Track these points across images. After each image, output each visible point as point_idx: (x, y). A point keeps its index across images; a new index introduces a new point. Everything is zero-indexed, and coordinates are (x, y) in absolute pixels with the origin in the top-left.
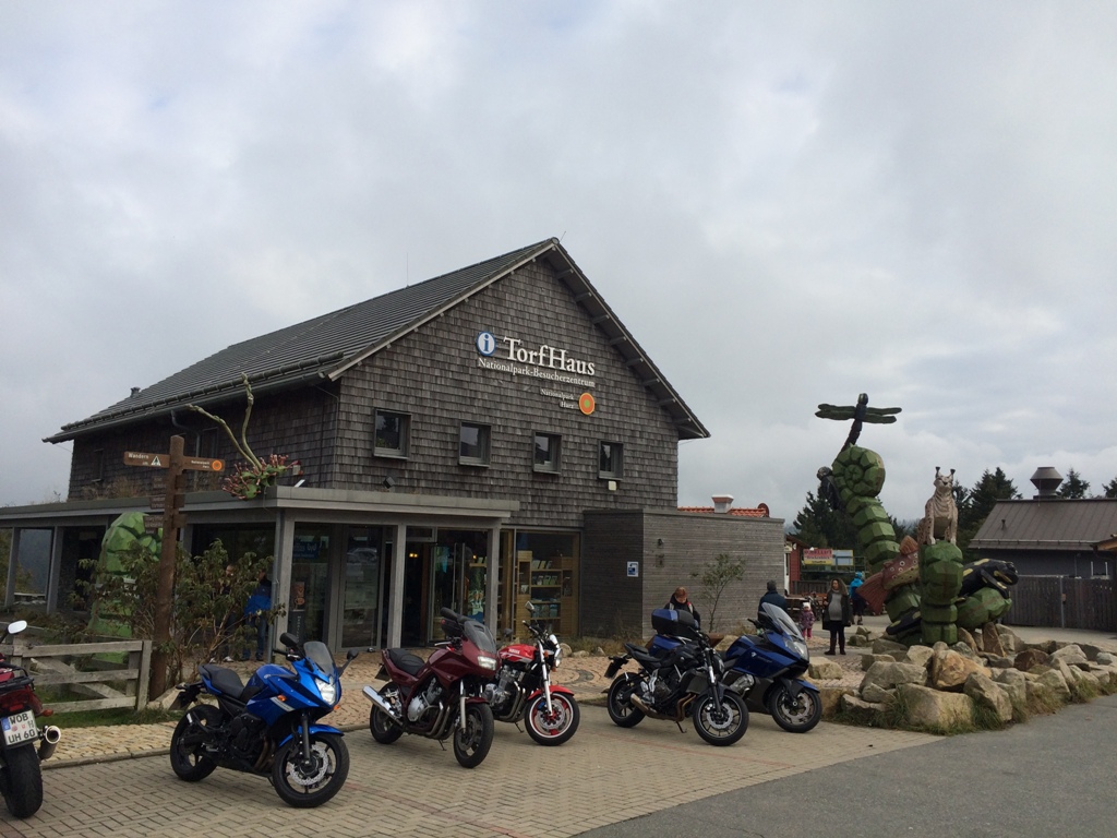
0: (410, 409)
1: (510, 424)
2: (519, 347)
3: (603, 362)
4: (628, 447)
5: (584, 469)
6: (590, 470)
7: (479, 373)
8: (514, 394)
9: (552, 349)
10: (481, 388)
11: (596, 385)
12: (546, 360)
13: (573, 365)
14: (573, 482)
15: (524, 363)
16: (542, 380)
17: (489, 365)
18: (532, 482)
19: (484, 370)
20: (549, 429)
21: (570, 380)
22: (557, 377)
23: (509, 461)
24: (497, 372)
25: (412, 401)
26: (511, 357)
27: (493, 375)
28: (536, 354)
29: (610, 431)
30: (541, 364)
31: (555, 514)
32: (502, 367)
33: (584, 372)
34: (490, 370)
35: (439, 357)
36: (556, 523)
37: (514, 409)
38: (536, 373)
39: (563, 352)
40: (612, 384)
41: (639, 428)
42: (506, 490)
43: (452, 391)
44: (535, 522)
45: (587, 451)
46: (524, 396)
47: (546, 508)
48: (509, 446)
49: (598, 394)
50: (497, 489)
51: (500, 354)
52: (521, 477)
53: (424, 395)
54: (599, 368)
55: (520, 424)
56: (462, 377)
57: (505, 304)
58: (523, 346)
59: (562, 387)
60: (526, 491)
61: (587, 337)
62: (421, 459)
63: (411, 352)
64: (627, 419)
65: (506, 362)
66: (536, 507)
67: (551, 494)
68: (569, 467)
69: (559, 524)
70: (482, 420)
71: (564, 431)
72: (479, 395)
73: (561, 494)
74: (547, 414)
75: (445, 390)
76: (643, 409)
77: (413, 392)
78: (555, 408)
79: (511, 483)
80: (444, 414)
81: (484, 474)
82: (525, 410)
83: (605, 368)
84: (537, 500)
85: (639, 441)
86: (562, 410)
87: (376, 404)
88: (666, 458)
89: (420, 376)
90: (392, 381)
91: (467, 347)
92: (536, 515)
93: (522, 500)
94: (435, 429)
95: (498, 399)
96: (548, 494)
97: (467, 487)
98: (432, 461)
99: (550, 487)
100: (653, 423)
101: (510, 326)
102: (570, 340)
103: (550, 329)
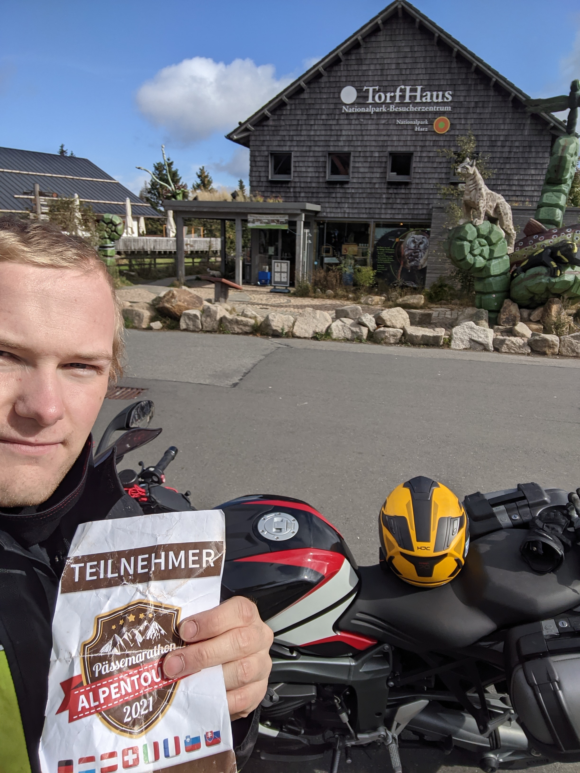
0: (292, 149)
1: (370, 149)
2: (377, 92)
3: (464, 87)
5: (437, 176)
6: (443, 176)
7: (343, 117)
8: (373, 127)
9: (408, 88)
10: (345, 127)
11: (453, 108)
12: (402, 97)
13: (429, 97)
14: (426, 186)
15: (382, 103)
16: (399, 113)
17: (351, 110)
18: (388, 188)
19: (348, 114)
20: (403, 150)
21: (425, 109)
22: (412, 109)
23: (368, 175)
24: (359, 114)
27: (355, 117)
28: (392, 94)
30: (397, 100)
31: (407, 210)
32: (363, 110)
33: (440, 100)
34: (352, 114)
35: (311, 112)
36: (407, 217)
37: (373, 138)
38: (392, 108)
39: (419, 88)
40: (473, 105)
41: (502, 138)
42: (364, 195)
43: (323, 133)
44: (388, 216)
45: (440, 162)
46: (381, 127)
47: (399, 206)
48: (368, 165)
49: (456, 116)
50: (357, 195)
51: (361, 101)
52: (377, 186)
53: (302, 138)
54: (458, 93)
55: (378, 149)
56: (331, 122)
57: (367, 62)
58: (382, 90)
59: (418, 116)
60: (381, 195)
61: (447, 71)
62: (302, 180)
63: (293, 112)
64: (489, 133)
65: (365, 106)
66: (389, 206)
67: (403, 196)
68: (422, 176)
69: (410, 217)
70: (346, 149)
71: (419, 149)
72: (344, 133)
73: (413, 196)
74: (403, 138)
75: (318, 133)
76: (508, 121)
77: (295, 138)
78: (410, 132)
79: (369, 191)
80: (317, 149)
81: (346, 186)
82: (382, 138)
83: (464, 94)
84: (391, 201)
85: (499, 149)
86: (417, 133)
87: (271, 149)
88: (532, 161)
89: (300, 126)
90: (281, 133)
91: (335, 101)
92: (389, 211)
93: (378, 201)
94: (310, 159)
95: (359, 133)
96: (400, 196)
97: (334, 195)
98: (309, 180)
99: (403, 191)
100: (519, 133)
101: (370, 78)
102: (427, 77)
103: (408, 72)
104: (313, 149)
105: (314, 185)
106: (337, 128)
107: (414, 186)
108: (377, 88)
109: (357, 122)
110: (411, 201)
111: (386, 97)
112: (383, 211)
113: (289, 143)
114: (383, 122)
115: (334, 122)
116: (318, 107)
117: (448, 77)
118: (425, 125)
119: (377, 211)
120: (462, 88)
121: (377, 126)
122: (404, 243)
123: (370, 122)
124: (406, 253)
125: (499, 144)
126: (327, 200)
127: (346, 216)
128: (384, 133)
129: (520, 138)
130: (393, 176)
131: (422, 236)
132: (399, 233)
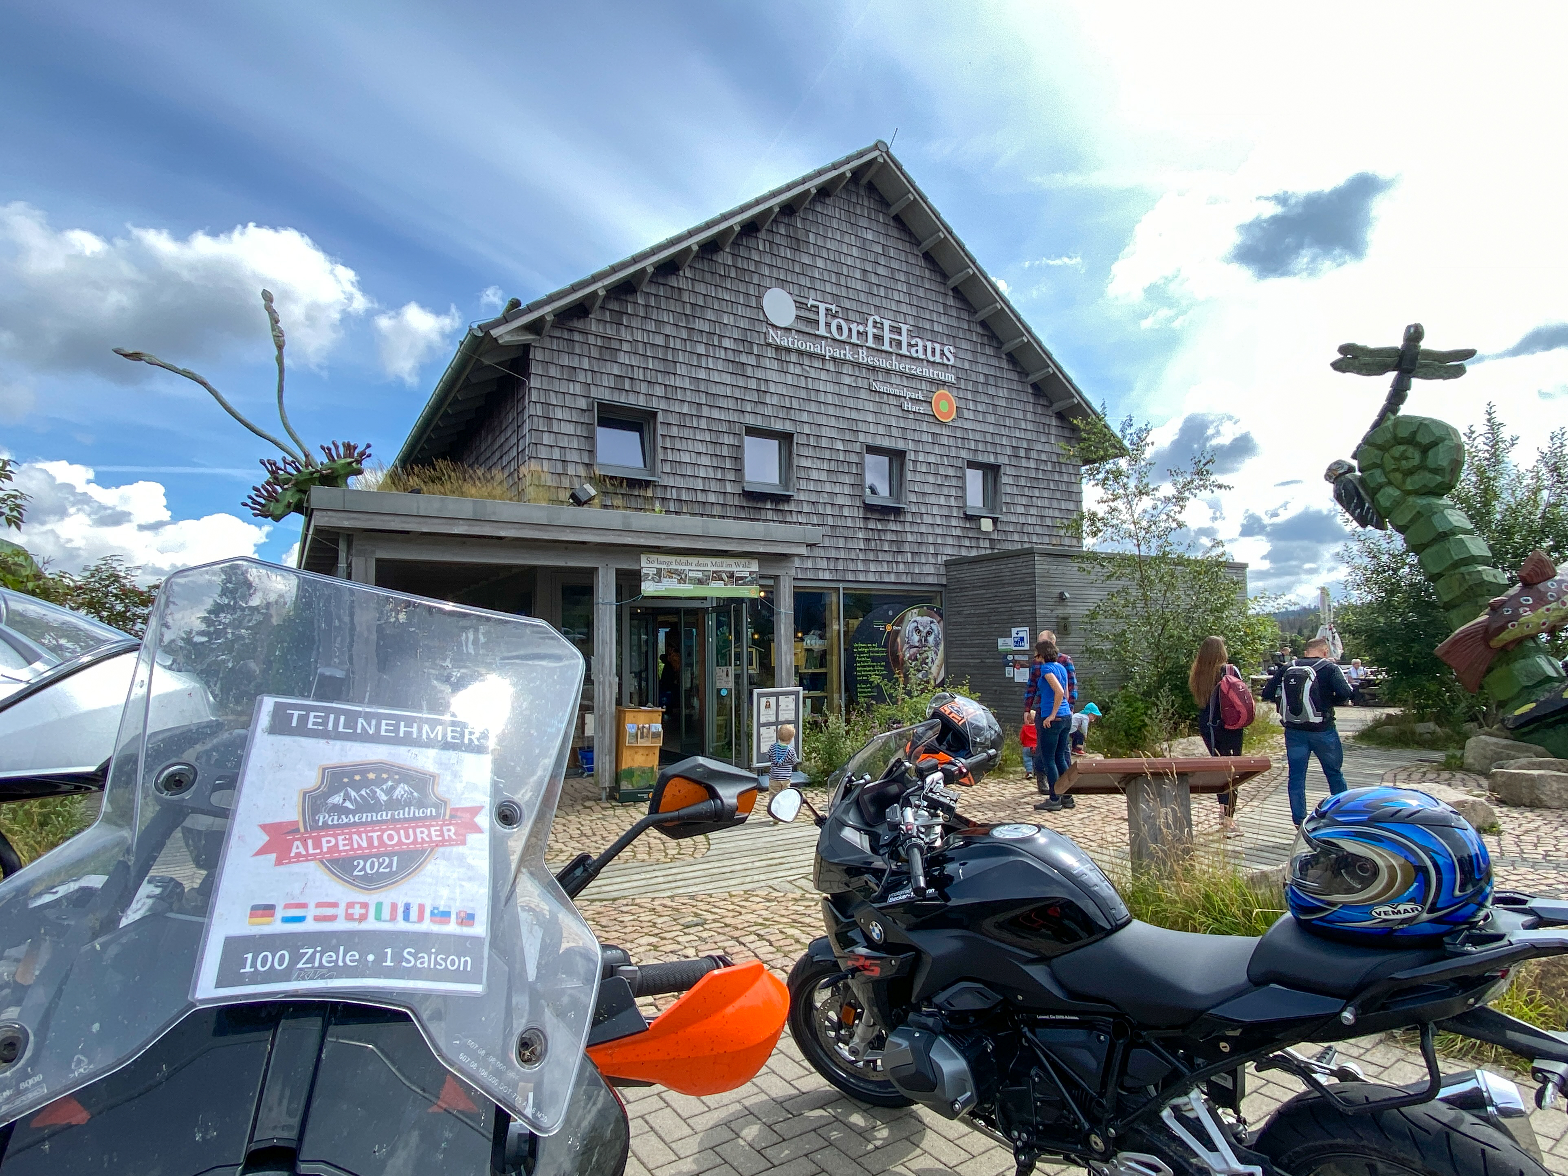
0: (655, 403)
1: (825, 432)
2: (834, 316)
3: (964, 345)
4: (1009, 470)
5: (942, 501)
6: (953, 502)
7: (770, 352)
8: (830, 388)
10: (773, 376)
11: (958, 378)
14: (928, 519)
16: (874, 369)
17: (786, 341)
18: (866, 519)
19: (778, 348)
20: (886, 443)
22: (896, 364)
23: (828, 488)
24: (800, 353)
25: (659, 391)
26: (822, 331)
27: (793, 358)
28: (861, 328)
29: (981, 447)
31: (901, 566)
34: (788, 350)
35: (699, 325)
36: (904, 579)
37: (831, 411)
38: (863, 356)
40: (982, 379)
41: (1025, 444)
42: (825, 531)
43: (727, 379)
44: (871, 578)
45: (944, 476)
46: (845, 391)
47: (888, 557)
48: (826, 465)
49: (962, 394)
52: (845, 512)
53: (679, 383)
54: (962, 354)
55: (843, 434)
57: (810, 250)
59: (906, 381)
60: (855, 532)
61: (941, 308)
62: (683, 483)
63: (652, 313)
64: (1009, 431)
65: (812, 339)
66: (871, 556)
67: (894, 537)
68: (921, 499)
69: (909, 581)
70: (779, 425)
71: (911, 446)
72: (773, 388)
73: (910, 538)
74: (884, 420)
75: (716, 377)
76: (1029, 416)
77: (660, 378)
78: (895, 411)
79: (831, 521)
80: (716, 414)
81: (786, 507)
82: (847, 414)
83: (968, 356)
84: (873, 545)
85: (1024, 463)
86: (906, 414)
87: (594, 392)
89: (670, 352)
90: (623, 358)
91: (750, 313)
92: (872, 567)
93: (850, 544)
94: (701, 436)
95: (803, 394)
96: (889, 536)
98: (698, 485)
99: (892, 526)
100: (1044, 438)
101: (818, 286)
102: (914, 311)
103: (882, 293)
104: (705, 411)
105: (712, 498)
106: (760, 374)
107: (909, 518)
109: (798, 370)
110: (906, 547)
112: (861, 566)
113: (644, 388)
114: (847, 380)
115: (751, 360)
116: (710, 315)
117: (943, 319)
118: (917, 400)
119: (851, 566)
121: (837, 387)
122: (901, 634)
123: (823, 375)
124: (907, 655)
125: (1023, 453)
128: (850, 403)
129: (1046, 447)
131: (930, 619)
132: (891, 613)
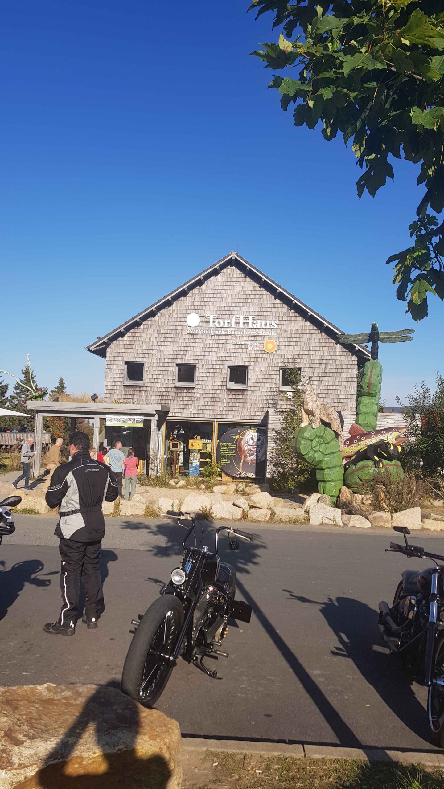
0: (144, 360)
1: (211, 362)
3: (286, 318)
4: (306, 370)
5: (268, 385)
6: (274, 385)
7: (189, 336)
10: (190, 345)
11: (279, 333)
12: (238, 323)
13: (259, 324)
14: (259, 393)
15: (221, 327)
16: (235, 336)
17: (195, 331)
18: (228, 394)
20: (240, 364)
21: (255, 333)
22: (245, 333)
23: (211, 383)
24: (202, 335)
25: (146, 355)
26: (211, 325)
27: (199, 337)
28: (229, 321)
30: (234, 326)
31: (244, 412)
32: (205, 332)
33: (268, 327)
34: (197, 334)
35: (161, 331)
36: (245, 417)
37: (214, 354)
38: (230, 331)
39: (251, 317)
40: (294, 331)
41: (318, 357)
42: (208, 399)
43: (171, 348)
44: (229, 417)
45: (270, 375)
46: (221, 346)
47: (238, 409)
48: (210, 375)
49: (281, 339)
50: (202, 399)
51: (203, 325)
52: (219, 392)
53: (154, 352)
54: (282, 323)
55: (218, 363)
56: (178, 340)
57: (207, 296)
58: (220, 317)
59: (250, 338)
60: (223, 400)
61: (272, 306)
62: (152, 385)
63: (145, 331)
64: (308, 353)
65: (207, 329)
66: (230, 409)
67: (241, 401)
68: (256, 385)
69: (248, 418)
70: (191, 362)
71: (252, 364)
72: (189, 349)
73: (249, 401)
74: (239, 355)
75: (167, 348)
76: (322, 345)
77: (147, 351)
78: (245, 351)
79: (211, 395)
80: (166, 361)
81: (192, 391)
82: (221, 354)
83: (287, 323)
84: (231, 404)
85: (318, 366)
86: (250, 352)
87: (126, 359)
88: (344, 375)
89: (151, 342)
90: (135, 347)
91: (181, 324)
92: (230, 413)
93: (219, 404)
94: (160, 369)
95: (202, 349)
96: (239, 401)
97: (181, 399)
98: (159, 385)
99: (241, 397)
100: (332, 353)
101: (211, 308)
102: (257, 309)
103: (241, 305)
104: (162, 360)
105: (163, 390)
106: (184, 345)
107: (250, 393)
108: (217, 316)
109: (200, 341)
110: (247, 405)
111: (224, 322)
112: (224, 413)
113: (142, 355)
114: (223, 342)
115: (182, 340)
116: (167, 328)
117: (273, 310)
118: (257, 345)
119: (220, 412)
120: (284, 318)
121: (217, 345)
122: (244, 440)
123: (211, 341)
124: (246, 448)
125: (317, 361)
126: (175, 402)
127: (192, 416)
128: (223, 350)
129: (333, 357)
130: (232, 385)
131: (259, 434)
132: (239, 431)
